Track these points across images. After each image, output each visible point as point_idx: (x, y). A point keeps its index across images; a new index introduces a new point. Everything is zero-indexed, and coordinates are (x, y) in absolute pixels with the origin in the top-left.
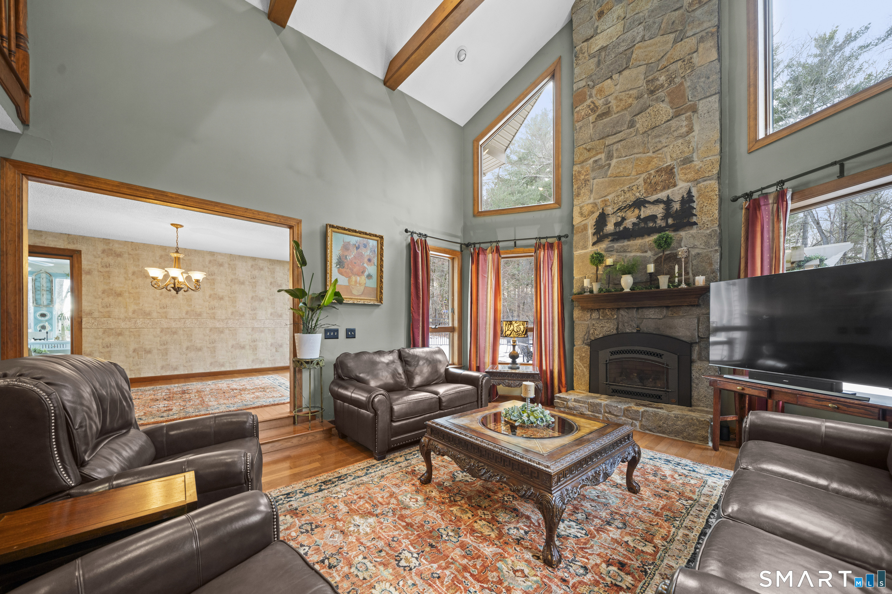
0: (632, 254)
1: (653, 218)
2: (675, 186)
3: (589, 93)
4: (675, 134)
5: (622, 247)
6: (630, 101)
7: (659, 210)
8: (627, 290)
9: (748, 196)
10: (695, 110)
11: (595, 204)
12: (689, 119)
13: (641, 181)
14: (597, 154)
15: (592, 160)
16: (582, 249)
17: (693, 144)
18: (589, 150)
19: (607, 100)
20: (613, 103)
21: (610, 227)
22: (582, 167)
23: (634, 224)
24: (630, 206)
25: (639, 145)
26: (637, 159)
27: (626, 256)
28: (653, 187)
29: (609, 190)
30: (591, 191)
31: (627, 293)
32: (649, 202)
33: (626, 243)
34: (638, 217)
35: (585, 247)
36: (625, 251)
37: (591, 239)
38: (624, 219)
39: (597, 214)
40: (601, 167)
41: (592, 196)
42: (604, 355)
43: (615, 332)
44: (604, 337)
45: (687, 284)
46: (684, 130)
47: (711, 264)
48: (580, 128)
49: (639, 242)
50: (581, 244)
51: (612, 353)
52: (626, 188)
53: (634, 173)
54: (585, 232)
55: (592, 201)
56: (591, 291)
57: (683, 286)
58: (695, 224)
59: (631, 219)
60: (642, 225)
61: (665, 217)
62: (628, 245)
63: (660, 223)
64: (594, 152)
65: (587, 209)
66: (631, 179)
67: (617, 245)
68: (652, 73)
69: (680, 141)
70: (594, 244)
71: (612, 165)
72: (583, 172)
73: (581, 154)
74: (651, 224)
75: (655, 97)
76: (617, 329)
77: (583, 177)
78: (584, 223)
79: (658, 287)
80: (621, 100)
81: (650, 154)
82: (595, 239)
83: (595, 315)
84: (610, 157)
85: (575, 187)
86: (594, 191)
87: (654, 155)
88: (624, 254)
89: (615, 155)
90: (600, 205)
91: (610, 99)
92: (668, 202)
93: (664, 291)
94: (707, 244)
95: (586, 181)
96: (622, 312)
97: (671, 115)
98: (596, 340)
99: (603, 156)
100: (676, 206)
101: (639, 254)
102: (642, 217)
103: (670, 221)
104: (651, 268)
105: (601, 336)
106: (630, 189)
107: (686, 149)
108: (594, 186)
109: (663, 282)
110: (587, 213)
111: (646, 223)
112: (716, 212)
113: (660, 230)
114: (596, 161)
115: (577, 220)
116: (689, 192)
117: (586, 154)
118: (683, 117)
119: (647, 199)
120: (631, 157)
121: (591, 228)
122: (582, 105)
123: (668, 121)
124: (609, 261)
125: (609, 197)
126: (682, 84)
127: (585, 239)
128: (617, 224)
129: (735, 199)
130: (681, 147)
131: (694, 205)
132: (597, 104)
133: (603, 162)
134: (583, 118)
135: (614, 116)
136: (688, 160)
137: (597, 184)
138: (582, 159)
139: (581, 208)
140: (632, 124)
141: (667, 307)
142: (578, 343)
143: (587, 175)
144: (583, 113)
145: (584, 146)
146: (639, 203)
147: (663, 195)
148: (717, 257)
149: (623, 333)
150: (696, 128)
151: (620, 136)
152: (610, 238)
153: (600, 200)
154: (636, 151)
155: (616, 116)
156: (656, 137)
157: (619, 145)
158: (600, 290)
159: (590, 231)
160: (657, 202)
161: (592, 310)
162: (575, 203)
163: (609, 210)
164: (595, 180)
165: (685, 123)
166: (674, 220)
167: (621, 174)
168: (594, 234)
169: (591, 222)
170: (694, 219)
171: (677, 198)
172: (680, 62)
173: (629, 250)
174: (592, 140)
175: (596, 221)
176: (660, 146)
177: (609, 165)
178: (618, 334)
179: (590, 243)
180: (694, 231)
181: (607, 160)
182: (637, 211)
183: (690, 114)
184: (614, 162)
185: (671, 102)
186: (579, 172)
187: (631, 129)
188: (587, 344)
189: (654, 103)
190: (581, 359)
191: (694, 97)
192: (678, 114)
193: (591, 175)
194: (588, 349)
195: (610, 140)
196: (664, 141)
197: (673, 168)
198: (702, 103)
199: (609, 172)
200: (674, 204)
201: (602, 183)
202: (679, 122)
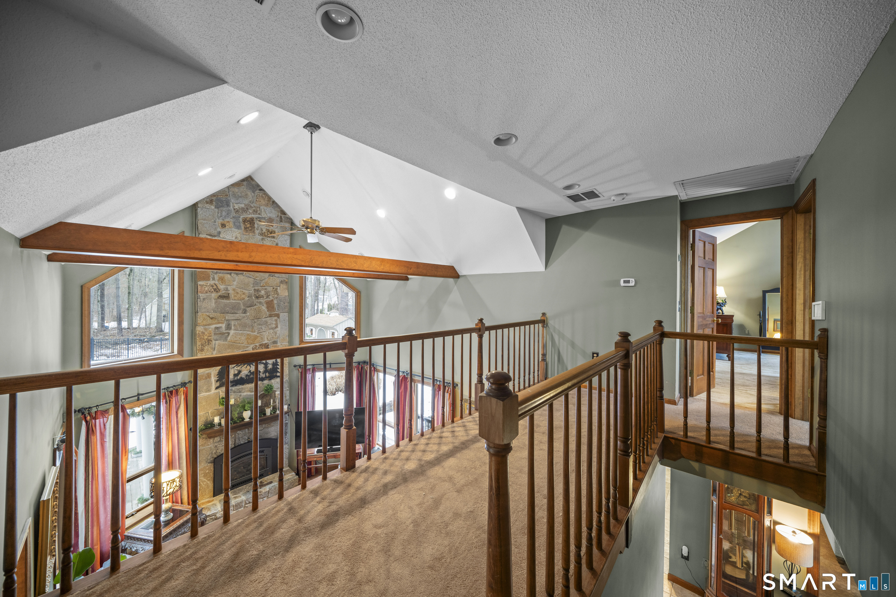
0: (245, 394)
3: (212, 276)
4: (270, 327)
6: (243, 296)
8: (247, 419)
9: (301, 366)
10: (279, 318)
12: (276, 321)
13: (250, 349)
14: (219, 323)
15: (214, 326)
16: (206, 392)
17: (278, 335)
18: (212, 318)
19: (227, 289)
20: (231, 292)
21: (231, 377)
22: (206, 329)
23: (247, 375)
25: (249, 326)
26: (248, 334)
27: (240, 395)
29: (229, 350)
30: (214, 349)
31: (247, 421)
33: (241, 387)
35: (209, 391)
36: (240, 392)
37: (214, 385)
38: (240, 372)
40: (223, 334)
41: (215, 353)
44: (225, 452)
46: (274, 326)
48: (204, 299)
50: (205, 388)
53: (246, 342)
54: (208, 379)
56: (220, 425)
57: (277, 412)
59: (244, 372)
60: (251, 376)
61: (265, 372)
62: (242, 388)
63: (261, 375)
64: (216, 321)
66: (244, 346)
67: (236, 389)
68: (257, 286)
69: (272, 331)
70: (217, 388)
71: (231, 334)
72: (206, 333)
73: (204, 319)
75: (259, 301)
77: (206, 337)
79: (264, 414)
80: (237, 293)
81: (255, 333)
82: (218, 384)
83: (218, 440)
84: (229, 327)
85: (199, 343)
86: (216, 349)
87: (258, 335)
88: (240, 394)
89: (233, 328)
91: (229, 288)
92: (265, 363)
93: (269, 417)
95: (209, 341)
96: (239, 433)
97: (268, 315)
98: (218, 457)
99: (223, 326)
102: (252, 371)
103: (267, 374)
107: (275, 336)
108: (216, 346)
109: (268, 411)
111: (253, 375)
112: (288, 371)
113: (261, 379)
114: (217, 328)
117: (209, 321)
118: (273, 319)
120: (245, 332)
121: (214, 376)
122: (206, 282)
123: (266, 318)
124: (231, 401)
126: (272, 300)
127: (210, 384)
128: (235, 375)
129: (295, 366)
130: (272, 334)
131: (279, 367)
132: (219, 288)
133: (223, 330)
134: (207, 293)
135: (231, 301)
136: (275, 342)
137: (218, 345)
138: (205, 322)
140: (245, 312)
142: (201, 464)
143: (210, 336)
144: (206, 289)
145: (208, 314)
149: (239, 445)
150: (279, 326)
151: (236, 316)
154: (247, 329)
155: (234, 301)
156: (259, 325)
157: (236, 322)
159: (214, 379)
164: (217, 342)
165: (274, 322)
166: (269, 373)
167: (238, 342)
168: (217, 381)
169: (214, 372)
170: (278, 374)
171: (270, 362)
172: (272, 287)
173: (243, 391)
174: (215, 312)
175: (219, 372)
176: (261, 331)
177: (229, 333)
178: (235, 447)
179: (213, 387)
180: (277, 380)
181: (226, 330)
182: (248, 367)
183: (276, 318)
184: (232, 332)
185: (267, 308)
186: (203, 333)
187: (244, 315)
188: (209, 463)
189: (258, 304)
190: (205, 475)
191: (278, 310)
192: (270, 316)
193: (213, 337)
194: (211, 466)
195: (229, 317)
196: (263, 328)
197: (268, 345)
198: (281, 315)
199: (229, 338)
200: (269, 365)
201: (224, 345)
202: (272, 321)
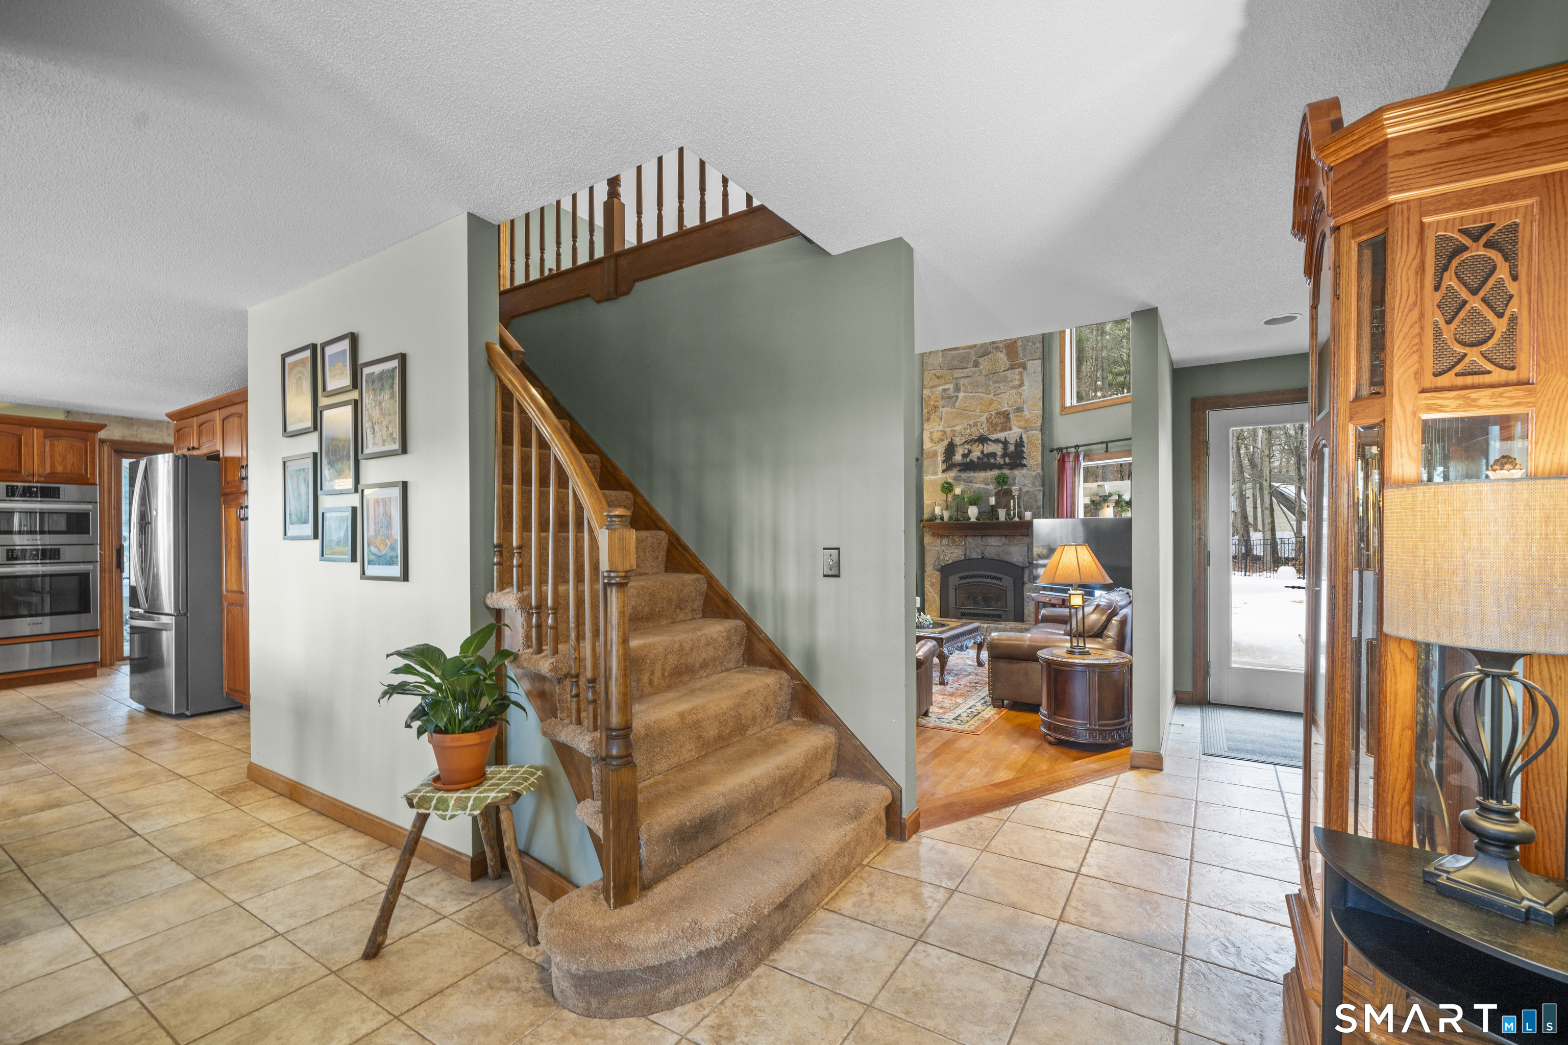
0: (977, 486)
1: (993, 455)
2: (1010, 429)
4: (1011, 384)
5: (969, 477)
7: (998, 449)
8: (973, 520)
9: (1060, 450)
10: (1025, 368)
11: (944, 433)
12: (1021, 374)
13: (983, 419)
14: (946, 383)
15: (941, 388)
16: (932, 475)
17: (1024, 397)
18: (938, 377)
21: (958, 458)
22: (932, 393)
23: (978, 458)
24: (975, 441)
25: (982, 385)
26: (981, 398)
27: (972, 487)
28: (994, 427)
29: (958, 421)
30: (941, 419)
31: (973, 523)
32: (990, 440)
33: (972, 474)
34: (982, 452)
35: (935, 473)
36: (971, 482)
37: (941, 467)
38: (970, 452)
39: (946, 443)
40: (950, 398)
41: (942, 423)
42: (954, 580)
43: (963, 558)
44: (954, 563)
45: (1020, 517)
46: (1017, 383)
47: (1036, 501)
49: (982, 475)
50: (931, 470)
51: (961, 578)
52: (971, 422)
53: (978, 410)
54: (935, 458)
55: (941, 428)
56: (942, 518)
57: (1016, 519)
58: (1025, 465)
59: (976, 454)
60: (985, 460)
61: (1004, 456)
62: (974, 477)
63: (1000, 460)
64: (943, 381)
65: (937, 436)
66: (976, 415)
67: (964, 475)
69: (1014, 391)
70: (944, 471)
71: (960, 398)
72: (932, 397)
73: (931, 379)
74: (992, 460)
75: (994, 345)
76: (965, 555)
77: (932, 403)
78: (934, 448)
79: (998, 519)
81: (991, 396)
82: (945, 467)
83: (945, 541)
84: (957, 389)
85: (925, 411)
86: (943, 419)
87: (994, 398)
88: (971, 485)
89: (962, 388)
90: (949, 434)
92: (1005, 443)
93: (1003, 523)
94: (1033, 484)
95: (936, 407)
96: (969, 539)
97: (1007, 366)
98: (946, 565)
99: (951, 386)
100: (1012, 448)
101: (983, 486)
102: (985, 452)
103: (1007, 460)
104: (992, 501)
105: (950, 562)
106: (975, 424)
107: (1019, 400)
108: (943, 414)
109: (1002, 514)
110: (936, 440)
111: (988, 459)
112: (1040, 459)
113: (1000, 467)
114: (944, 390)
115: (927, 445)
116: (1021, 438)
117: (936, 381)
118: (1017, 371)
119: (990, 437)
120: (976, 394)
121: (941, 455)
123: (1006, 371)
124: (958, 491)
125: (956, 428)
127: (935, 464)
128: (964, 456)
129: (1052, 451)
130: (1015, 397)
131: (1025, 450)
133: (951, 392)
136: (1019, 410)
137: (946, 413)
138: (931, 384)
139: (931, 433)
140: (976, 364)
141: (1006, 536)
142: (929, 569)
143: (936, 401)
145: (934, 372)
146: (983, 440)
147: (1001, 436)
148: (1040, 495)
149: (970, 559)
150: (1026, 383)
151: (966, 372)
152: (958, 468)
153: (949, 429)
154: (980, 390)
156: (996, 382)
157: (966, 381)
158: (950, 518)
159: (940, 458)
160: (997, 441)
161: (942, 536)
162: (925, 426)
163: (958, 441)
164: (944, 409)
165: (1018, 377)
166: (1010, 460)
167: (967, 408)
168: (944, 462)
169: (941, 449)
170: (1025, 462)
171: (1012, 441)
173: (975, 482)
174: (941, 368)
175: (945, 450)
176: (999, 391)
177: (957, 397)
178: (965, 560)
179: (940, 469)
180: (1024, 471)
181: (955, 392)
182: (981, 446)
183: (1020, 370)
184: (961, 395)
185: (1008, 355)
186: (929, 397)
187: (976, 369)
188: (937, 570)
189: (994, 351)
190: (932, 585)
191: (1024, 356)
192: (1012, 367)
193: (940, 403)
194: (938, 574)
195: (958, 373)
196: (1002, 387)
197: (1009, 414)
198: (1029, 364)
199: (957, 404)
200: (1010, 446)
201: (951, 413)
202: (1014, 375)
